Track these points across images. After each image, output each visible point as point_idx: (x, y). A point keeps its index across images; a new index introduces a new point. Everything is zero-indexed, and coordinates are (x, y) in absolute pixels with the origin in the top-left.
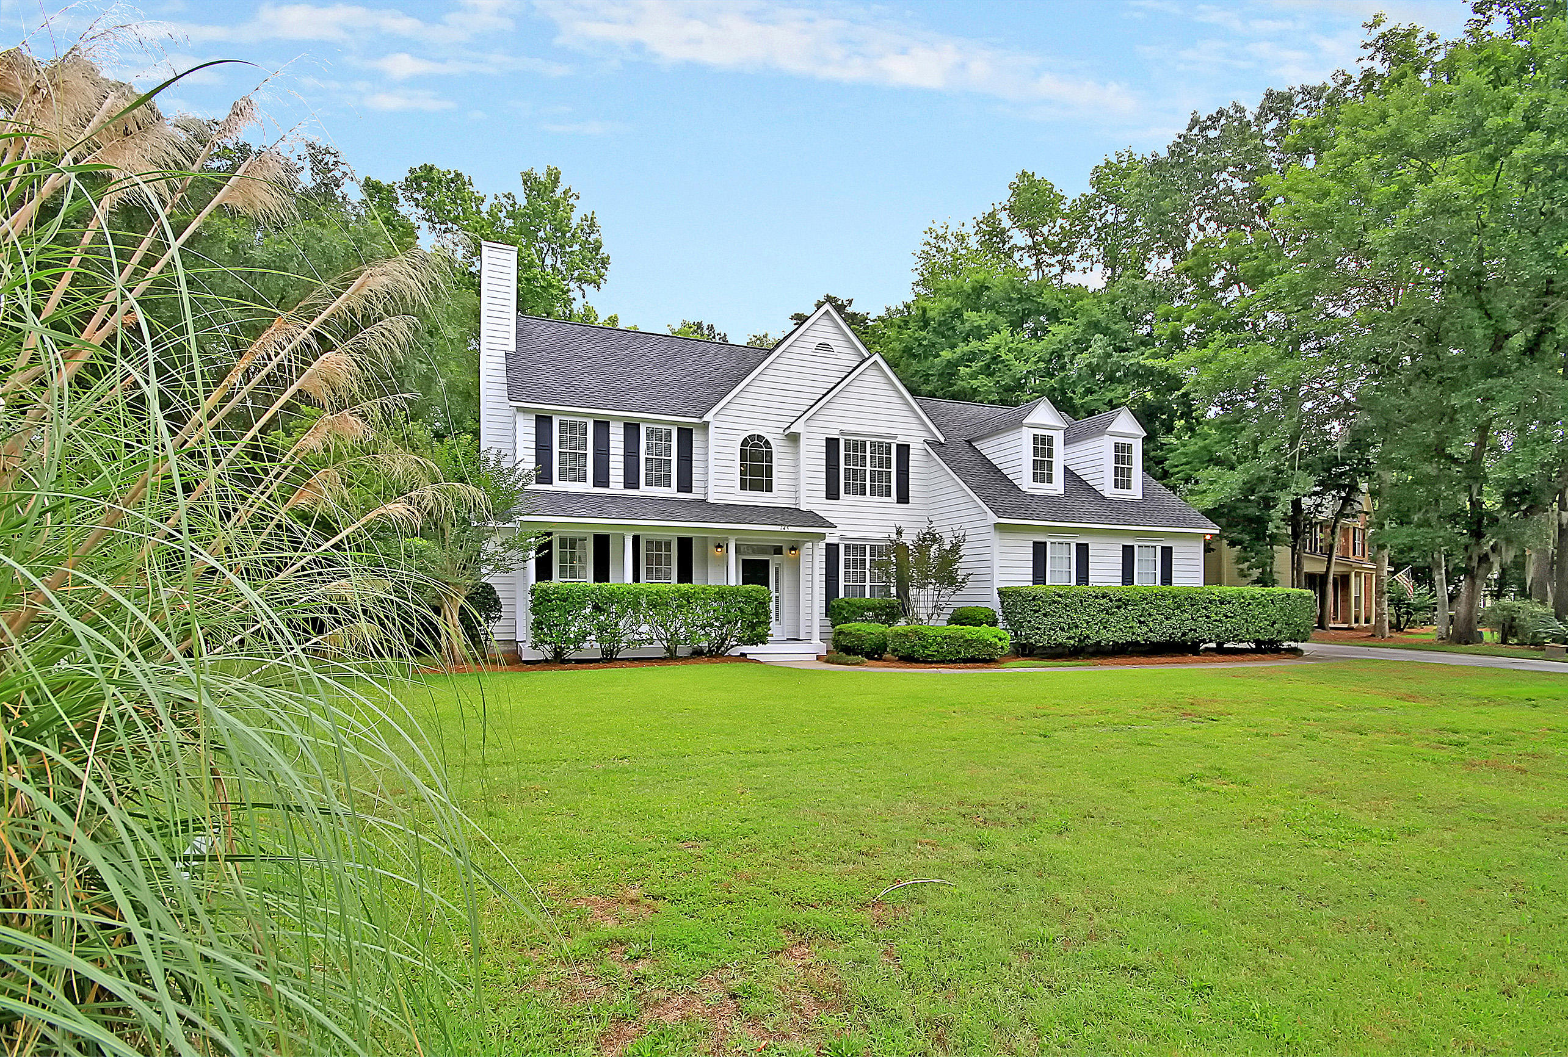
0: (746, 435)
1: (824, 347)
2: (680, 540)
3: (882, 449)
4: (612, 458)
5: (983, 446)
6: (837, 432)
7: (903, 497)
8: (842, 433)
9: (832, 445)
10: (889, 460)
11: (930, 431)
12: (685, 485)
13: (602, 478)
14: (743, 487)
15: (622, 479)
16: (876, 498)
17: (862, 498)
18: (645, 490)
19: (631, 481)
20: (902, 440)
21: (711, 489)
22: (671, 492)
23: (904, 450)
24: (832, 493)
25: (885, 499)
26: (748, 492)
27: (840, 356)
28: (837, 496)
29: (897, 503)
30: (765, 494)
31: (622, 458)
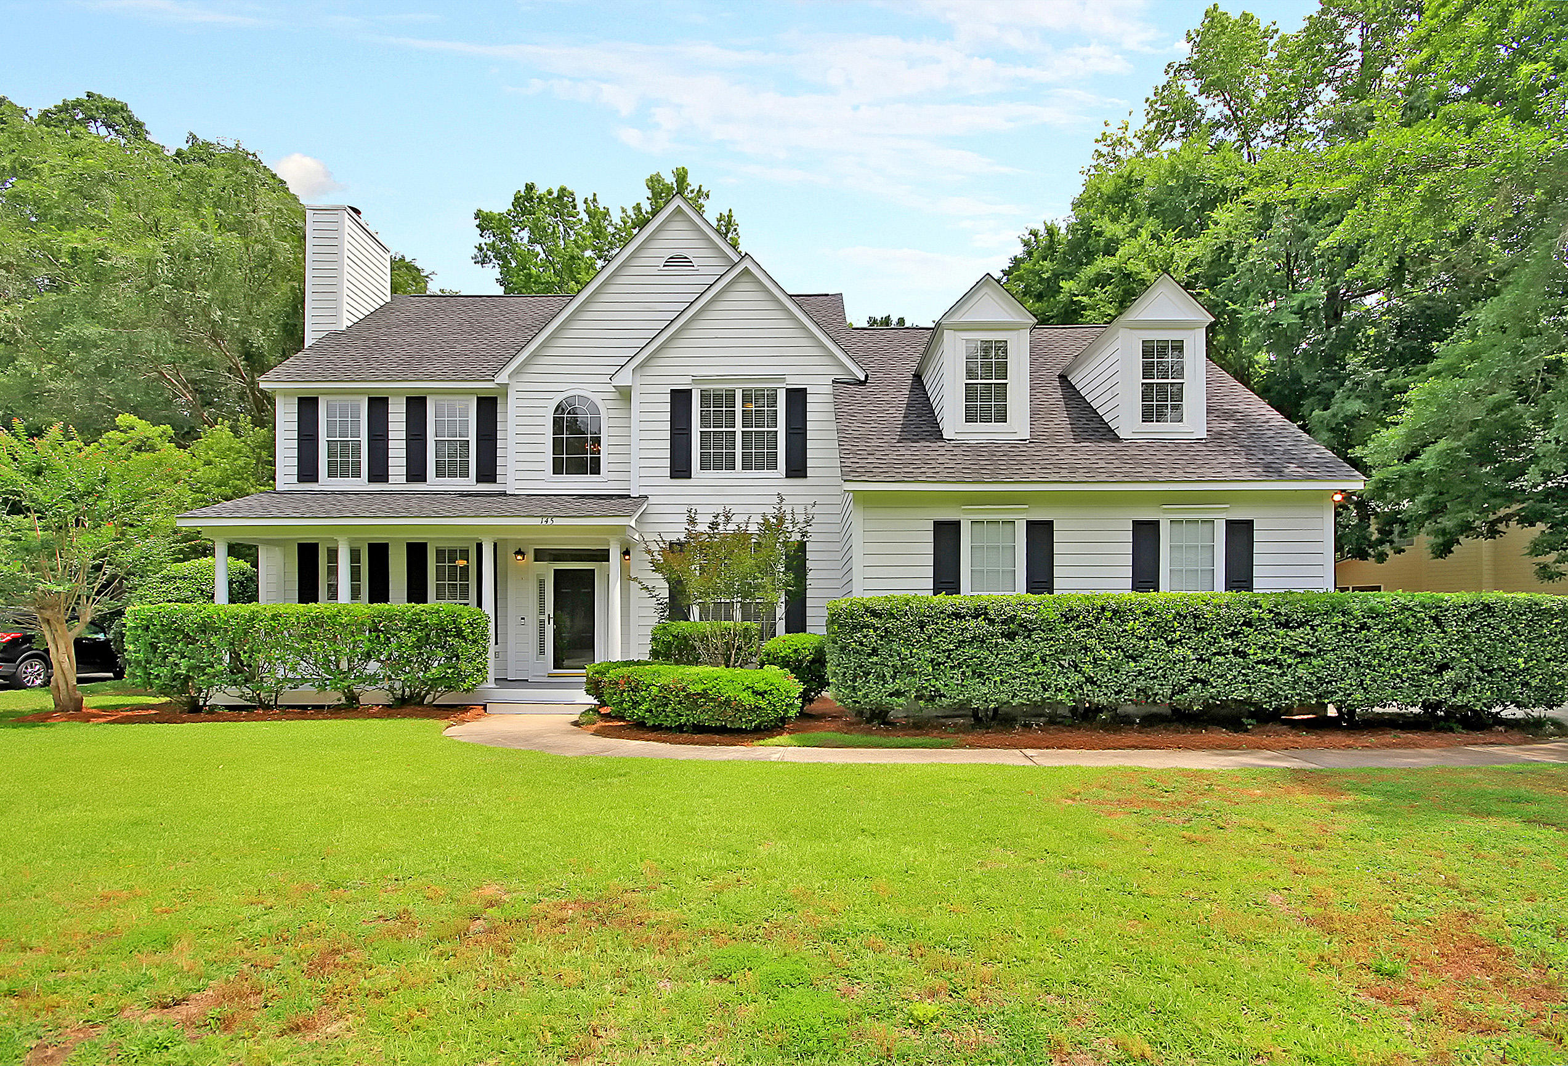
0: (559, 398)
1: (677, 261)
3: (762, 398)
4: (391, 444)
6: (689, 380)
7: (797, 468)
8: (697, 381)
9: (680, 399)
10: (773, 414)
11: (842, 365)
12: (487, 475)
13: (379, 473)
14: (557, 469)
15: (403, 470)
16: (753, 473)
17: (724, 473)
18: (434, 483)
19: (416, 472)
20: (795, 382)
21: (511, 476)
22: (469, 483)
23: (797, 398)
24: (680, 468)
25: (767, 472)
26: (564, 477)
27: (703, 270)
28: (688, 473)
29: (787, 477)
30: (589, 477)
31: (404, 444)
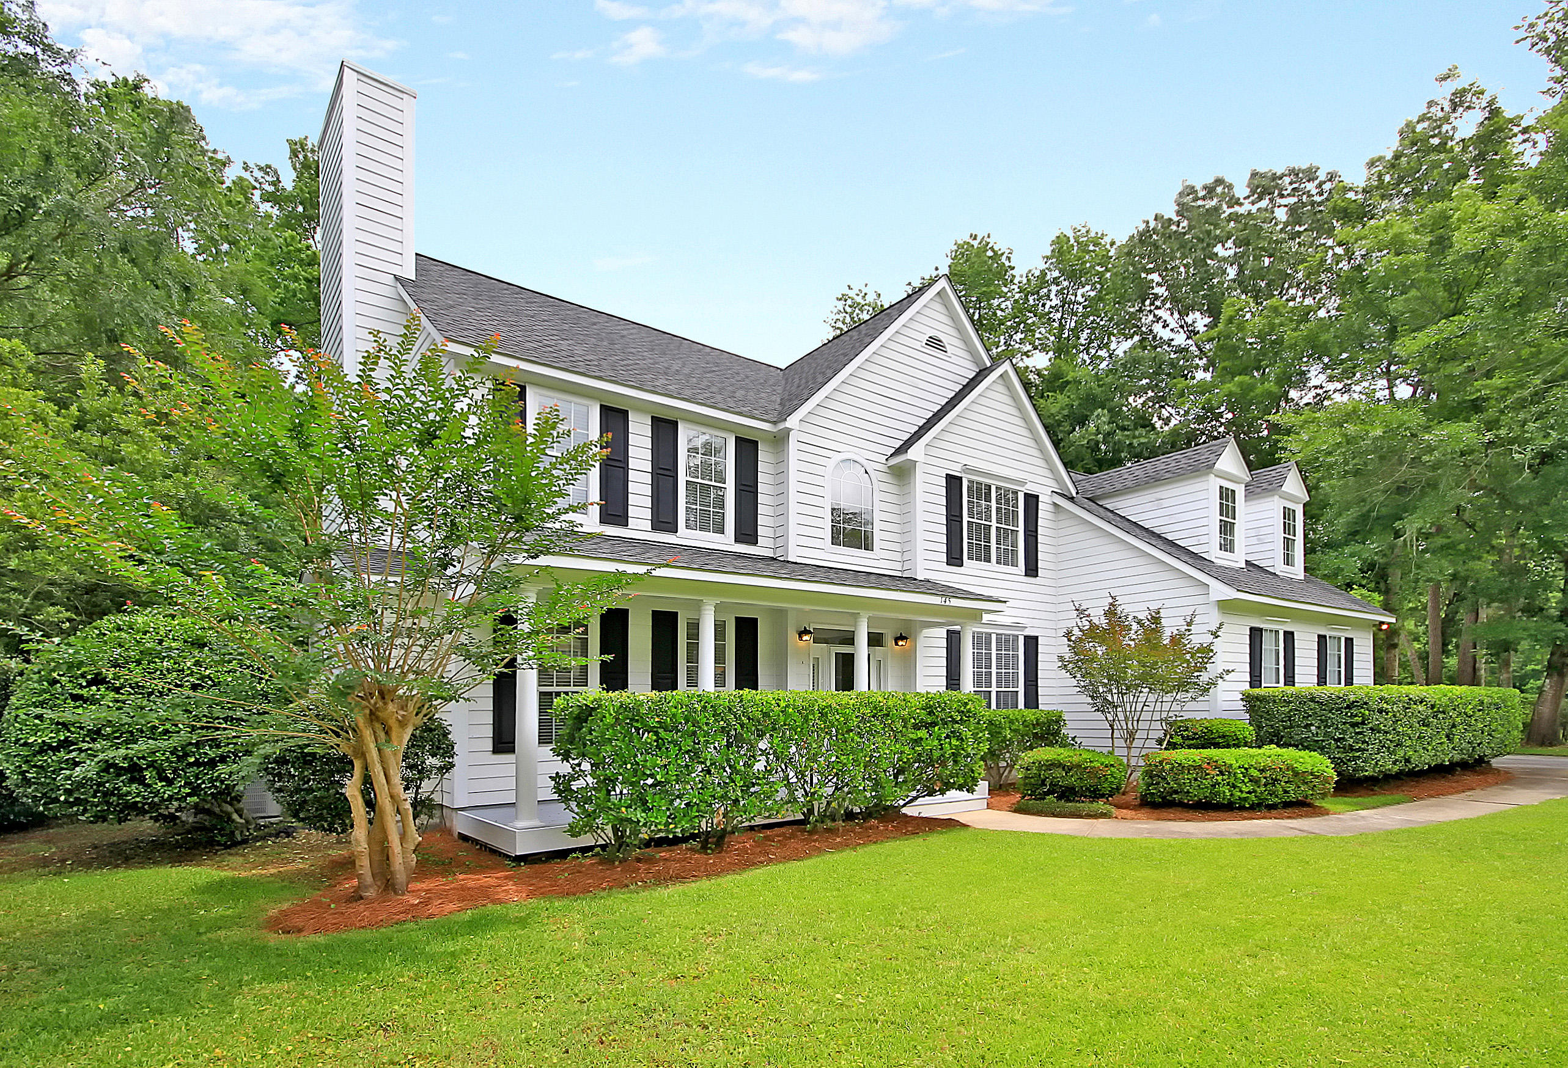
0: (836, 459)
1: (935, 343)
2: (739, 621)
3: (1007, 497)
4: (632, 475)
5: (1119, 505)
6: (958, 467)
7: (1032, 568)
8: (966, 469)
9: (953, 483)
10: (1015, 514)
11: (1060, 476)
12: (747, 532)
13: (616, 512)
14: (835, 541)
15: (648, 514)
16: (1002, 568)
17: (983, 565)
18: (686, 536)
19: (664, 519)
20: (1030, 488)
21: (793, 540)
22: (726, 541)
23: (1032, 500)
24: (954, 558)
25: (1010, 569)
26: (842, 549)
27: (954, 359)
28: (960, 562)
29: (1026, 575)
30: (862, 552)
31: (648, 478)
